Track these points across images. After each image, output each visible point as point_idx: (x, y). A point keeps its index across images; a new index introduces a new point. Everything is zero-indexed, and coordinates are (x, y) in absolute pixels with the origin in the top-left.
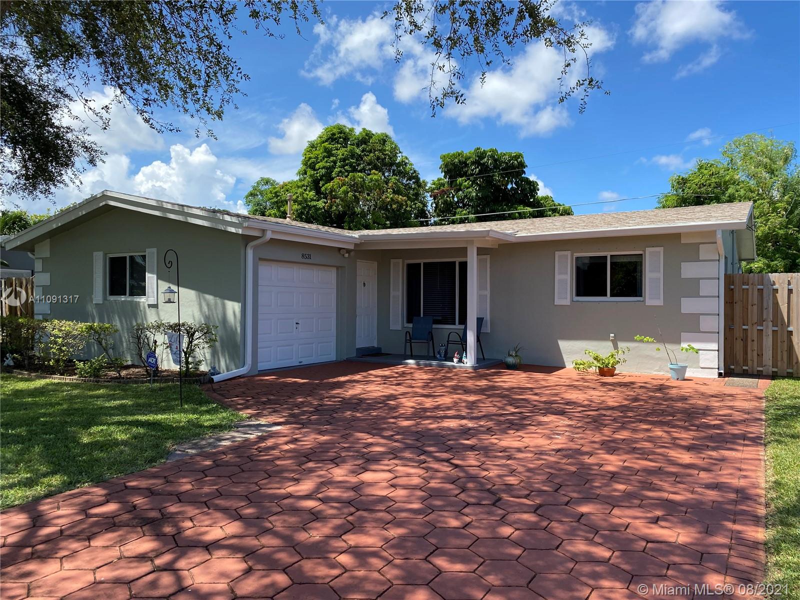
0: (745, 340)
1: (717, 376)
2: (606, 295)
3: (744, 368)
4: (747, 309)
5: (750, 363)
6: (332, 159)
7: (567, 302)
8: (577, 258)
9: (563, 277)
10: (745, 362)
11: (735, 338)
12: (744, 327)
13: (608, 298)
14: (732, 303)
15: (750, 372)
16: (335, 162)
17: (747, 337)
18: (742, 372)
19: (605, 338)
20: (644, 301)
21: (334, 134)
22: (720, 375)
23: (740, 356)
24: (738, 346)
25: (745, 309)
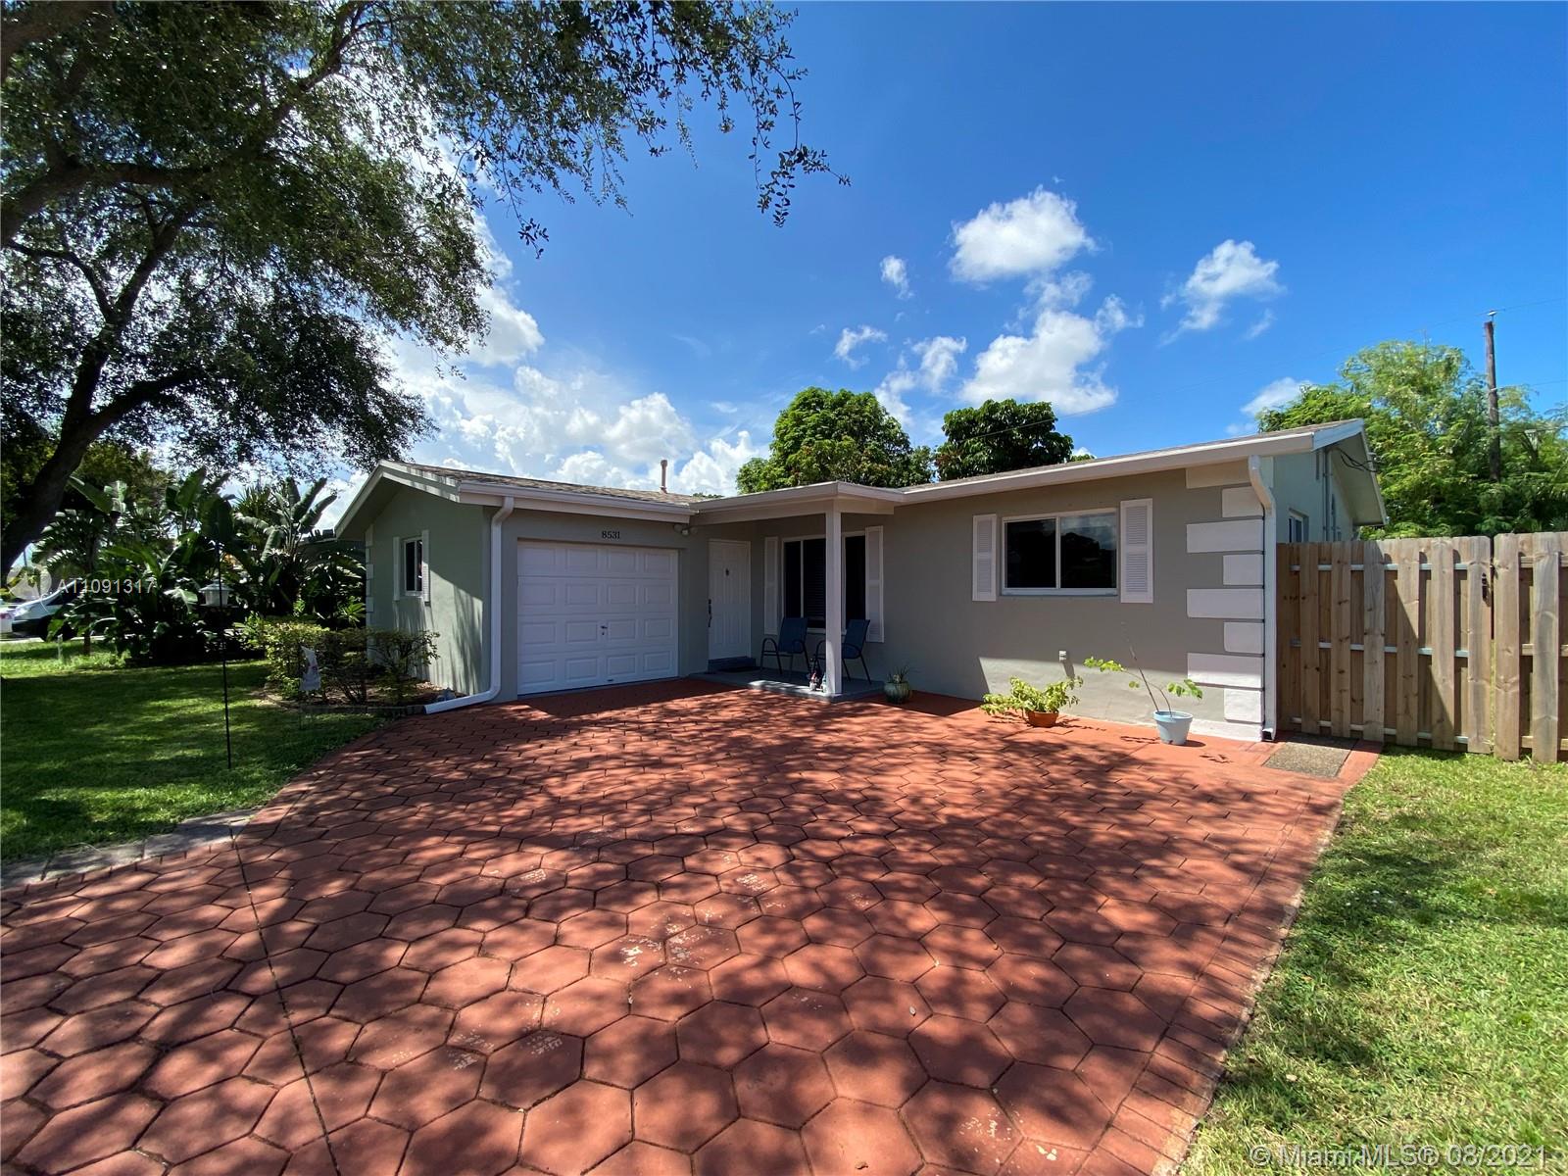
0: (1324, 669)
1: (1258, 738)
2: (1054, 585)
3: (1324, 723)
4: (1329, 610)
5: (1334, 714)
6: (802, 427)
7: (992, 597)
8: (1010, 526)
9: (985, 556)
10: (1325, 713)
11: (1302, 666)
12: (1323, 645)
13: (1058, 590)
14: (1297, 597)
15: (1335, 731)
16: (804, 430)
17: (1328, 662)
18: (1318, 732)
19: (1050, 657)
20: (1118, 595)
21: (806, 399)
22: (1266, 736)
23: (1313, 700)
24: (1310, 682)
25: (1323, 609)
